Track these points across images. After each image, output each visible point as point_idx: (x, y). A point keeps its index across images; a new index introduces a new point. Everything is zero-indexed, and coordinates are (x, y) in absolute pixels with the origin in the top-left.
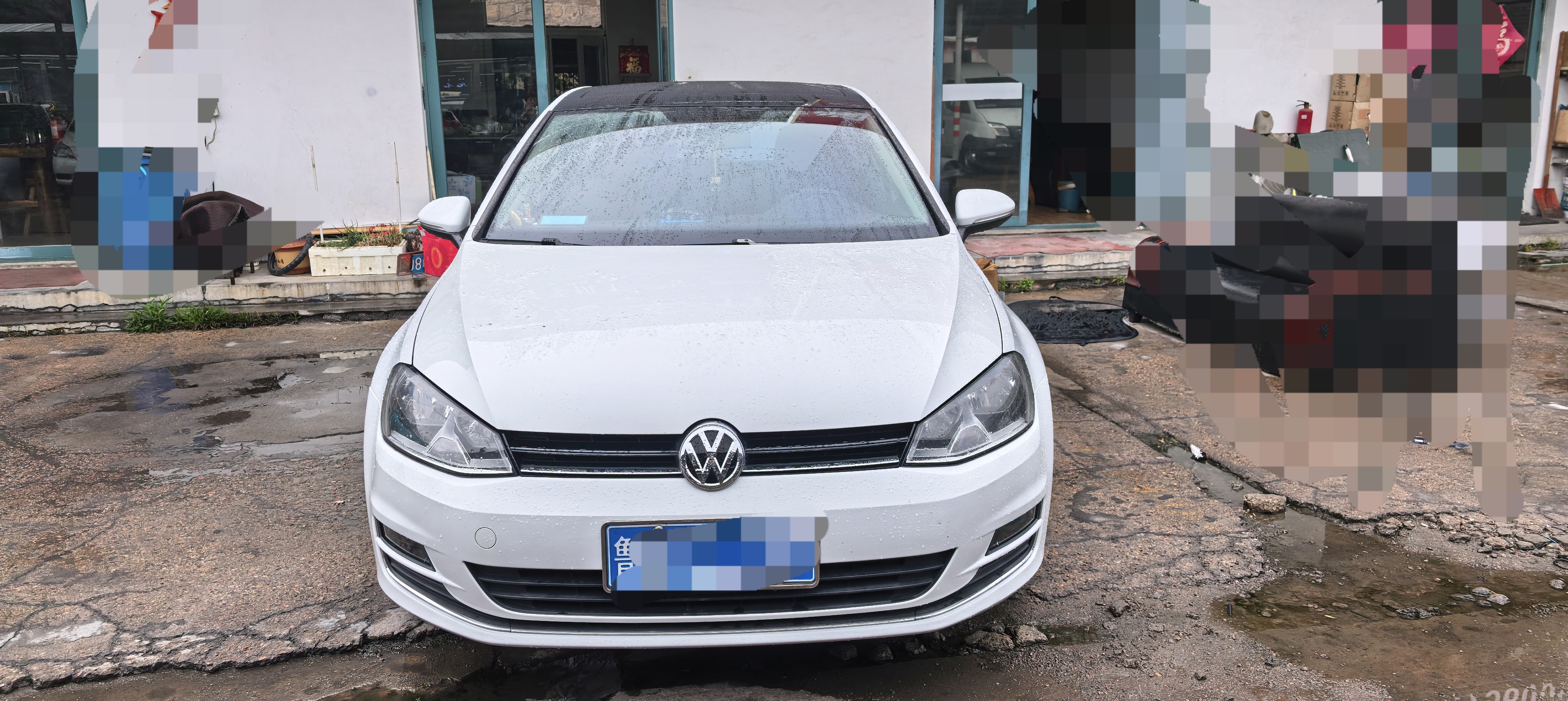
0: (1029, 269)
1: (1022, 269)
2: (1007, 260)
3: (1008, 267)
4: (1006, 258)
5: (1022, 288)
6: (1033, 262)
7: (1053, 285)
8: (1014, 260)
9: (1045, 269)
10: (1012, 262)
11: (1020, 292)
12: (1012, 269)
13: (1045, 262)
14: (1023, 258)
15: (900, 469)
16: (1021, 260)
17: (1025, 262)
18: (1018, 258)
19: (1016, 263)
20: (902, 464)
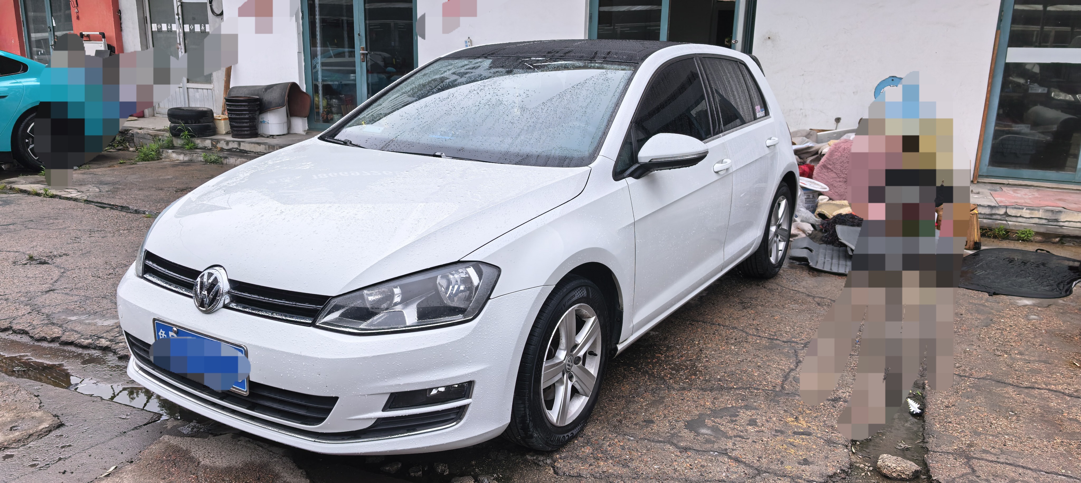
0: (1044, 222)
1: (1036, 221)
2: (1021, 210)
3: (1020, 216)
4: (1019, 208)
5: (1020, 237)
6: (1049, 216)
7: (1057, 240)
8: (1028, 211)
9: (1062, 224)
10: (1026, 213)
11: (1018, 240)
12: (1025, 219)
13: (1063, 218)
14: (1039, 210)
15: (311, 329)
16: (1036, 212)
17: (1040, 214)
18: (1033, 210)
19: (1030, 213)
20: (313, 325)
